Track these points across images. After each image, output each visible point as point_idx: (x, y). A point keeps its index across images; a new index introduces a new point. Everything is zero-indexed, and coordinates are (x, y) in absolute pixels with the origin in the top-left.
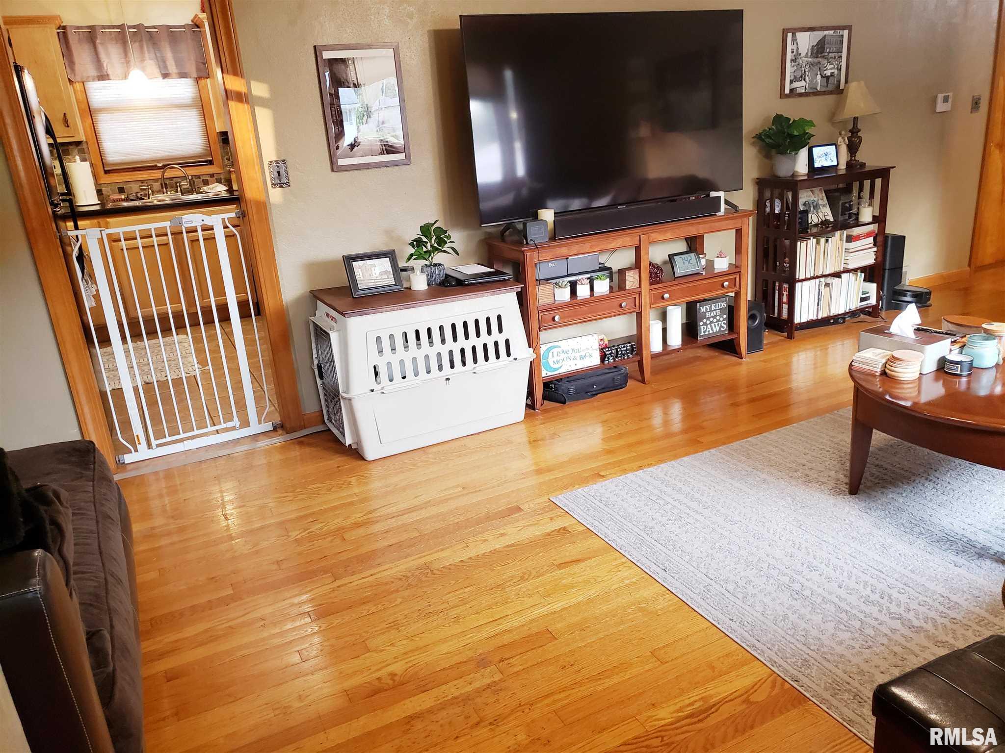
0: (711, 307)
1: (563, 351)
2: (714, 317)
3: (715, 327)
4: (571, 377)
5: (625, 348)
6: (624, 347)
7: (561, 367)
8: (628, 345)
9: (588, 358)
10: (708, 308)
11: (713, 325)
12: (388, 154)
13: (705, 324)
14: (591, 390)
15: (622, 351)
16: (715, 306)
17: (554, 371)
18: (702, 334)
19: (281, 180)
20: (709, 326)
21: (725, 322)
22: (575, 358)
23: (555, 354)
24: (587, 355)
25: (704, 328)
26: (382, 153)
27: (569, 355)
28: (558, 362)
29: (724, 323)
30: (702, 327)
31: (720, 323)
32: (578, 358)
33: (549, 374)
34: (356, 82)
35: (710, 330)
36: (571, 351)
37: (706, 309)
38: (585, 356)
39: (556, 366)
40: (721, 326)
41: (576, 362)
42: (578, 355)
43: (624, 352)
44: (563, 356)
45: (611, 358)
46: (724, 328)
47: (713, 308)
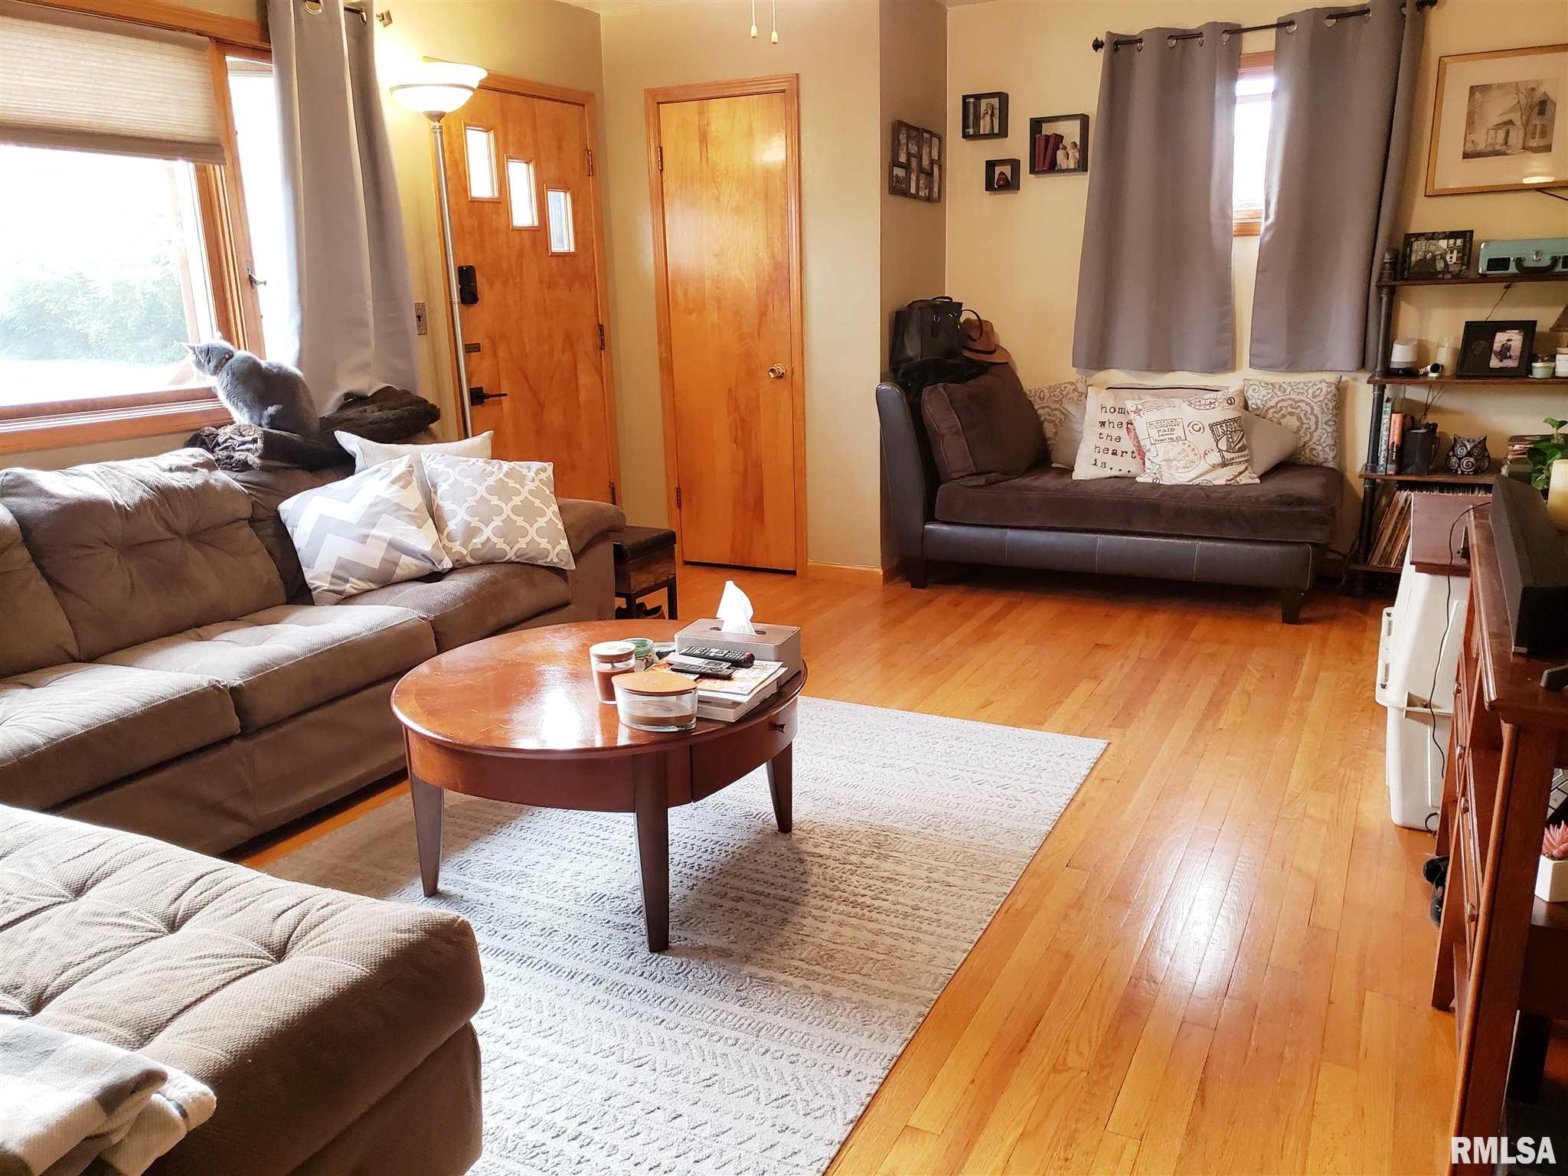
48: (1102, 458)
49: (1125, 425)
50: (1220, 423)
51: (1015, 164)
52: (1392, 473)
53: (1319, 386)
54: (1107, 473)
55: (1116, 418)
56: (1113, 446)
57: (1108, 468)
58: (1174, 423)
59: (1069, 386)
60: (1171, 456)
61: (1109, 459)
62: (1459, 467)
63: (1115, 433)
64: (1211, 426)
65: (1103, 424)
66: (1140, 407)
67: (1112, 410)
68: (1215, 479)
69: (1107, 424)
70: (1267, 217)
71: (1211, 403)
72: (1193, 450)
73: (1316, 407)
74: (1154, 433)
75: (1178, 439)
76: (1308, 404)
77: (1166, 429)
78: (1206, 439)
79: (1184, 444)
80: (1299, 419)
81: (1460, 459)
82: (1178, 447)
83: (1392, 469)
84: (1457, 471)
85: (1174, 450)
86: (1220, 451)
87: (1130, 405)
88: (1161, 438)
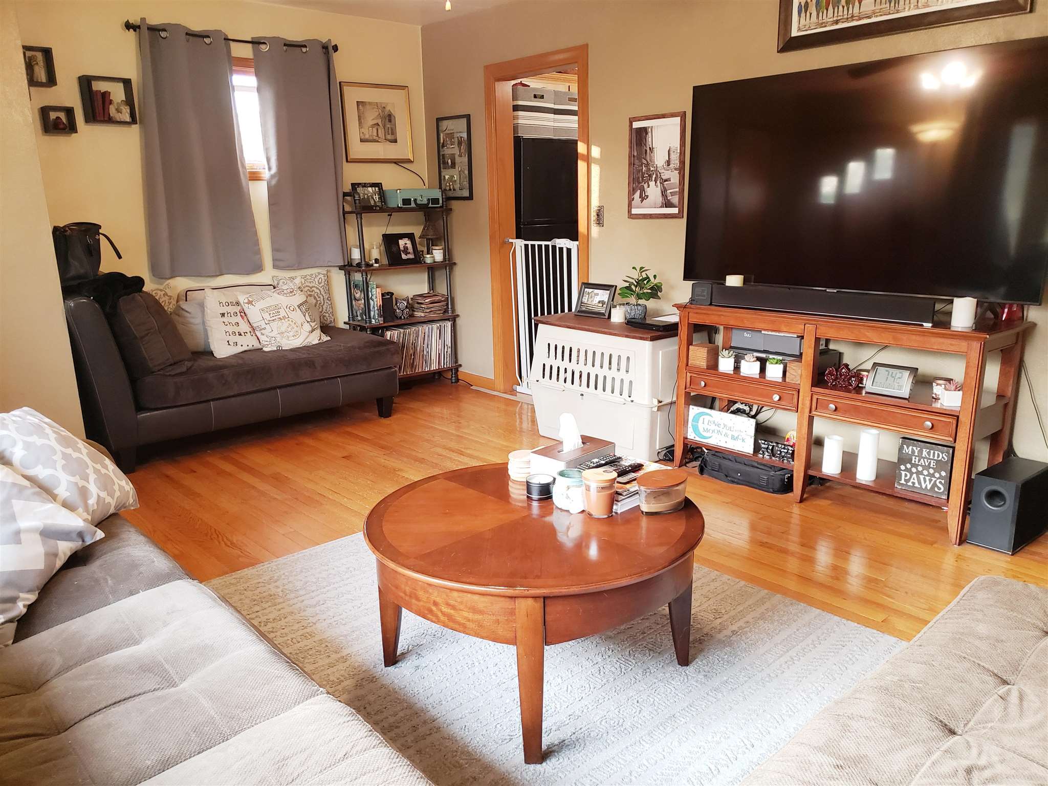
0: (921, 452)
1: (714, 422)
2: (925, 468)
3: (925, 482)
4: (717, 452)
5: (786, 451)
6: (784, 448)
7: (710, 437)
8: (790, 448)
9: (740, 441)
10: (916, 451)
11: (921, 477)
12: (666, 207)
13: (907, 470)
14: (735, 476)
15: (781, 452)
16: (929, 453)
17: (702, 438)
18: (903, 482)
19: (600, 221)
20: (914, 476)
21: (943, 481)
22: (726, 435)
23: (706, 422)
24: (740, 437)
25: (906, 475)
26: (662, 207)
27: (721, 429)
28: (708, 431)
29: (940, 482)
30: (903, 473)
31: (934, 479)
32: (730, 436)
33: (697, 439)
34: (651, 146)
35: (916, 481)
36: (722, 426)
37: (913, 451)
38: (737, 438)
39: (705, 434)
40: (935, 485)
41: (726, 439)
42: (730, 433)
43: (783, 454)
44: (713, 427)
45: (767, 454)
46: (940, 489)
47: (925, 453)
48: (233, 339)
49: (238, 313)
50: (301, 304)
51: (69, 112)
52: (382, 322)
53: (319, 277)
54: (239, 349)
55: (232, 309)
56: (236, 329)
57: (239, 345)
58: (277, 308)
59: (159, 292)
60: (283, 329)
61: (237, 338)
62: (402, 315)
63: (234, 320)
64: (299, 307)
65: (223, 315)
66: (251, 299)
67: (227, 304)
68: (313, 340)
69: (226, 315)
70: (270, 169)
71: (291, 292)
72: (295, 324)
73: (321, 289)
74: (267, 316)
75: (284, 318)
76: (317, 288)
77: (274, 312)
78: (298, 316)
79: (289, 320)
80: (315, 298)
81: (403, 311)
82: (286, 323)
83: (381, 320)
84: (401, 317)
85: (284, 325)
86: (308, 322)
87: (242, 299)
88: (273, 318)
